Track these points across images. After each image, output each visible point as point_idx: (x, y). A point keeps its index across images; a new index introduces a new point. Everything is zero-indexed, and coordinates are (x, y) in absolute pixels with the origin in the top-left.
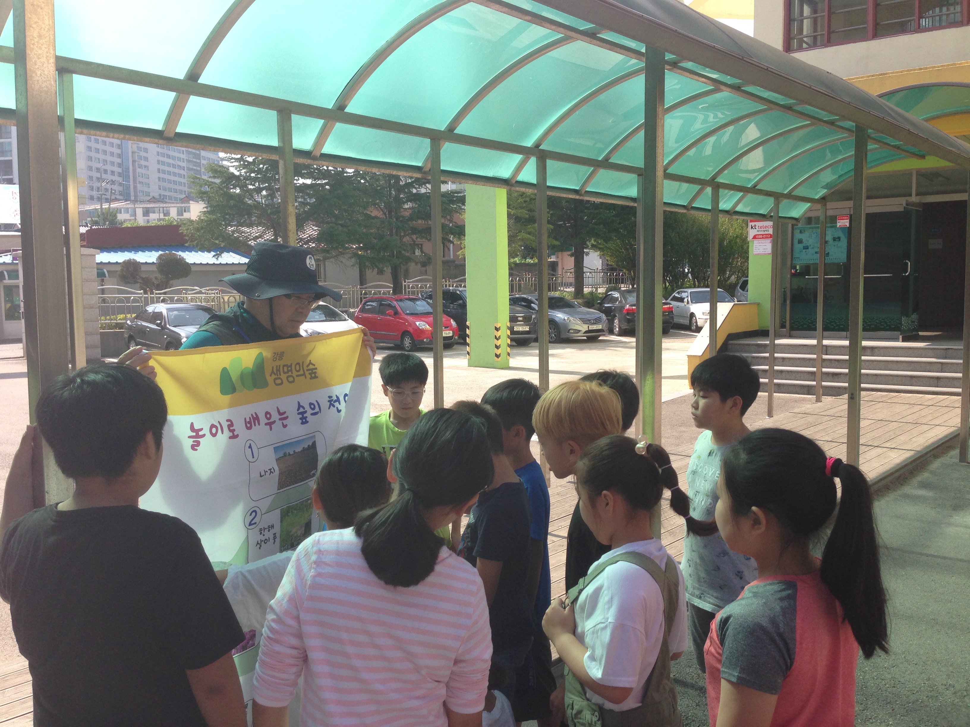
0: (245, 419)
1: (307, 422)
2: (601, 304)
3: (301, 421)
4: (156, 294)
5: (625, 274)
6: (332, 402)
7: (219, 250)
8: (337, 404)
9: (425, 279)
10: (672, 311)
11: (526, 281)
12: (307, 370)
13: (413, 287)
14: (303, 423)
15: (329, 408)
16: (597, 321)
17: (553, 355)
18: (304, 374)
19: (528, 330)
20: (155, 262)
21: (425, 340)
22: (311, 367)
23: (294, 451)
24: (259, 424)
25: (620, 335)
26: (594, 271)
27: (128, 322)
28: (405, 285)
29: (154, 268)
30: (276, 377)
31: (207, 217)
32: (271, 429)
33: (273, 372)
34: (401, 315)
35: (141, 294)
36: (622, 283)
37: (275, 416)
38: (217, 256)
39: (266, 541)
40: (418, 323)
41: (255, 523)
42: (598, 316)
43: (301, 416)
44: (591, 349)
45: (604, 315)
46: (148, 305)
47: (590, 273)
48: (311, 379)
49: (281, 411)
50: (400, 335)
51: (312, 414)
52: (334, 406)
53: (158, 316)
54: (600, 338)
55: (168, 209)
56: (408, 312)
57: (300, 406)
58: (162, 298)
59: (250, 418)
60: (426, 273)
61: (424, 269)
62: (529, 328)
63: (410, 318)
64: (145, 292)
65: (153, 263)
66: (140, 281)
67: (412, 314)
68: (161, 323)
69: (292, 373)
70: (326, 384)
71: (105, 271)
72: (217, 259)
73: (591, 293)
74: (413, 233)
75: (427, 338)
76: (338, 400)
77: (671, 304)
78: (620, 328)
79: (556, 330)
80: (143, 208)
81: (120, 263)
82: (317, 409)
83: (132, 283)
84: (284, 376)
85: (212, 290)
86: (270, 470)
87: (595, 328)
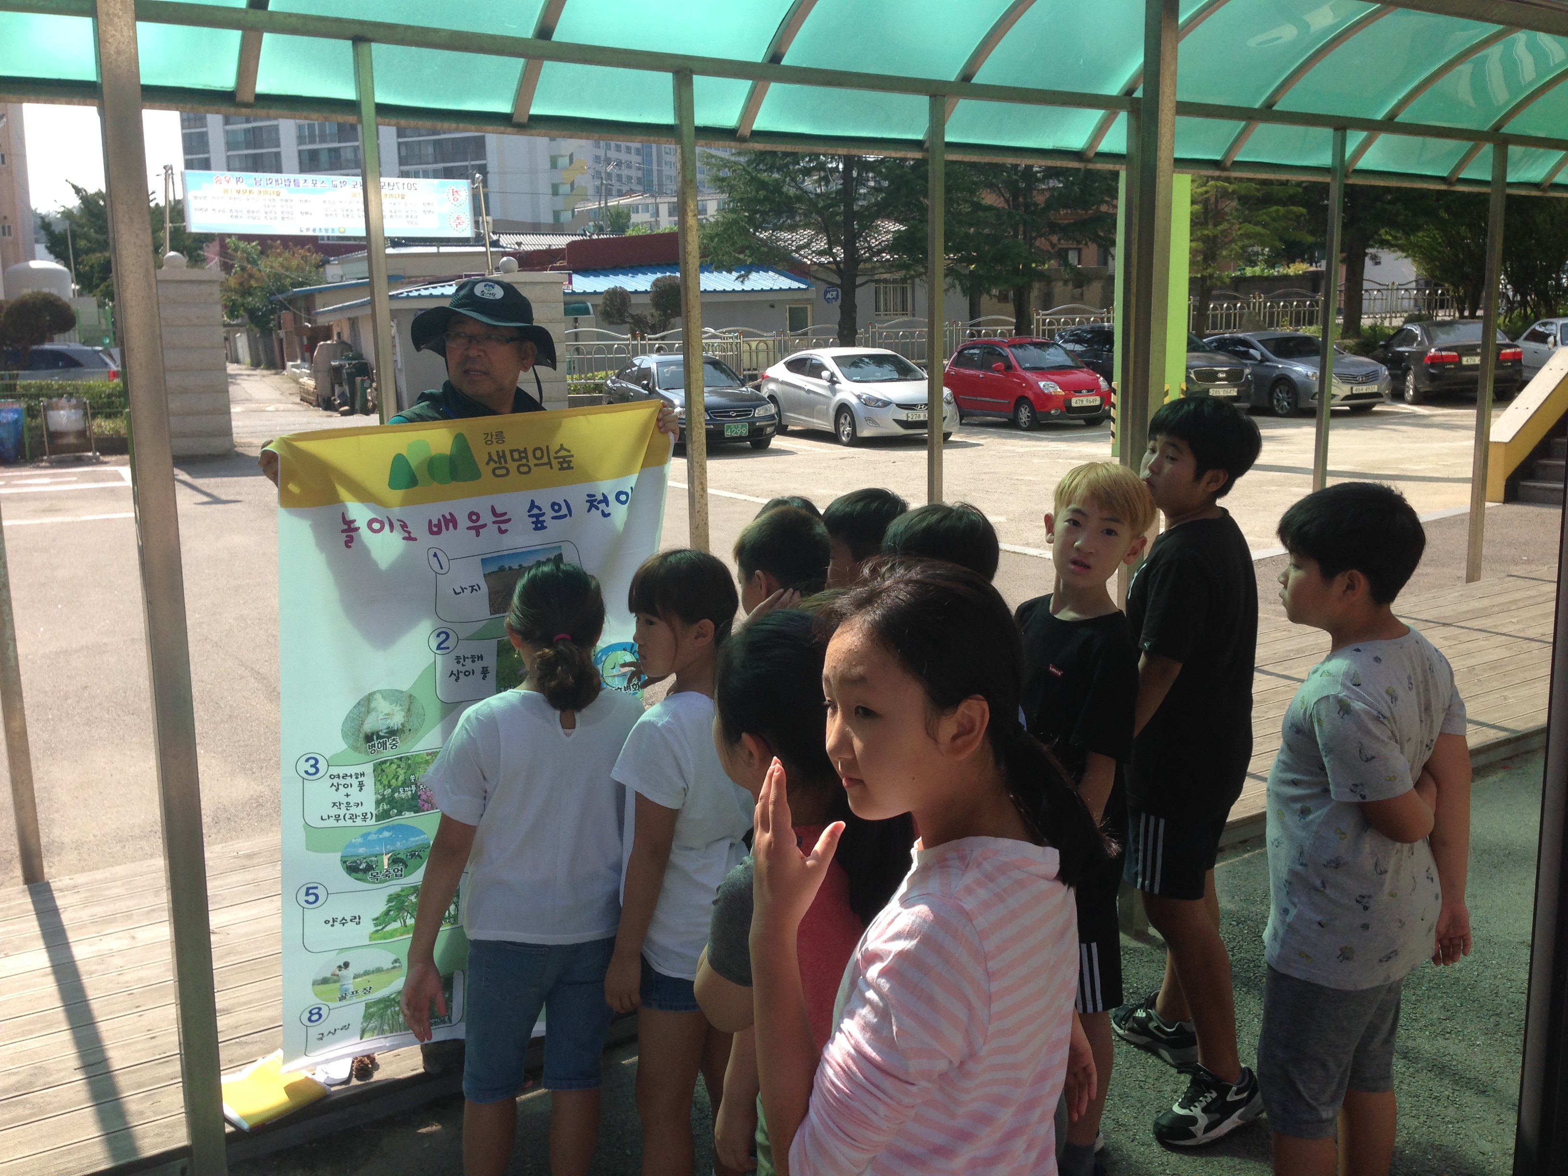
0: (430, 521)
1: (543, 528)
2: (1386, 347)
3: (534, 526)
4: (650, 339)
5: (1448, 291)
6: (595, 503)
7: (746, 269)
8: (602, 506)
9: (1073, 309)
10: (1520, 360)
11: (1254, 308)
12: (556, 458)
13: (1050, 323)
14: (536, 529)
15: (589, 511)
16: (1370, 377)
17: (1271, 439)
18: (549, 463)
19: (1235, 394)
20: (649, 290)
21: (1053, 412)
22: (563, 453)
23: (520, 565)
24: (455, 527)
25: (1417, 401)
26: (1385, 287)
27: (609, 382)
28: (1038, 320)
29: (647, 300)
30: (498, 465)
31: (724, 217)
32: (478, 535)
33: (491, 459)
34: (1016, 370)
35: (628, 339)
36: (1442, 307)
37: (486, 517)
38: (742, 278)
39: (467, 674)
40: (1042, 384)
41: (448, 648)
42: (1372, 369)
43: (534, 519)
44: (1348, 427)
45: (1384, 368)
46: (637, 355)
47: (1379, 290)
48: (560, 469)
49: (498, 511)
50: (1013, 404)
51: (553, 518)
52: (597, 508)
53: (645, 373)
54: (1375, 409)
55: (704, 203)
56: (1028, 365)
57: (533, 505)
58: (657, 346)
59: (439, 520)
60: (1081, 298)
61: (1079, 290)
62: (1238, 391)
63: (1029, 375)
64: (634, 337)
65: (646, 292)
66: (629, 320)
67: (1034, 369)
68: (648, 384)
69: (528, 461)
70: (588, 478)
71: (589, 304)
72: (742, 282)
73: (1373, 328)
74: (1053, 232)
75: (1056, 408)
76: (605, 500)
77: (1518, 347)
78: (1416, 390)
79: (1290, 395)
80: (669, 203)
81: (601, 293)
82: (564, 511)
83: (618, 324)
84: (512, 466)
85: (730, 332)
86: (472, 587)
87: (1364, 391)
